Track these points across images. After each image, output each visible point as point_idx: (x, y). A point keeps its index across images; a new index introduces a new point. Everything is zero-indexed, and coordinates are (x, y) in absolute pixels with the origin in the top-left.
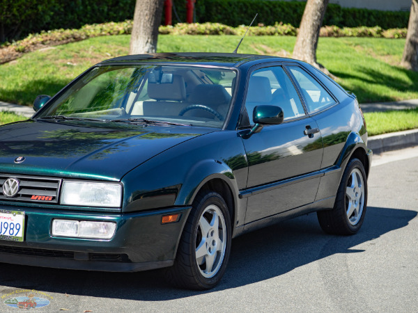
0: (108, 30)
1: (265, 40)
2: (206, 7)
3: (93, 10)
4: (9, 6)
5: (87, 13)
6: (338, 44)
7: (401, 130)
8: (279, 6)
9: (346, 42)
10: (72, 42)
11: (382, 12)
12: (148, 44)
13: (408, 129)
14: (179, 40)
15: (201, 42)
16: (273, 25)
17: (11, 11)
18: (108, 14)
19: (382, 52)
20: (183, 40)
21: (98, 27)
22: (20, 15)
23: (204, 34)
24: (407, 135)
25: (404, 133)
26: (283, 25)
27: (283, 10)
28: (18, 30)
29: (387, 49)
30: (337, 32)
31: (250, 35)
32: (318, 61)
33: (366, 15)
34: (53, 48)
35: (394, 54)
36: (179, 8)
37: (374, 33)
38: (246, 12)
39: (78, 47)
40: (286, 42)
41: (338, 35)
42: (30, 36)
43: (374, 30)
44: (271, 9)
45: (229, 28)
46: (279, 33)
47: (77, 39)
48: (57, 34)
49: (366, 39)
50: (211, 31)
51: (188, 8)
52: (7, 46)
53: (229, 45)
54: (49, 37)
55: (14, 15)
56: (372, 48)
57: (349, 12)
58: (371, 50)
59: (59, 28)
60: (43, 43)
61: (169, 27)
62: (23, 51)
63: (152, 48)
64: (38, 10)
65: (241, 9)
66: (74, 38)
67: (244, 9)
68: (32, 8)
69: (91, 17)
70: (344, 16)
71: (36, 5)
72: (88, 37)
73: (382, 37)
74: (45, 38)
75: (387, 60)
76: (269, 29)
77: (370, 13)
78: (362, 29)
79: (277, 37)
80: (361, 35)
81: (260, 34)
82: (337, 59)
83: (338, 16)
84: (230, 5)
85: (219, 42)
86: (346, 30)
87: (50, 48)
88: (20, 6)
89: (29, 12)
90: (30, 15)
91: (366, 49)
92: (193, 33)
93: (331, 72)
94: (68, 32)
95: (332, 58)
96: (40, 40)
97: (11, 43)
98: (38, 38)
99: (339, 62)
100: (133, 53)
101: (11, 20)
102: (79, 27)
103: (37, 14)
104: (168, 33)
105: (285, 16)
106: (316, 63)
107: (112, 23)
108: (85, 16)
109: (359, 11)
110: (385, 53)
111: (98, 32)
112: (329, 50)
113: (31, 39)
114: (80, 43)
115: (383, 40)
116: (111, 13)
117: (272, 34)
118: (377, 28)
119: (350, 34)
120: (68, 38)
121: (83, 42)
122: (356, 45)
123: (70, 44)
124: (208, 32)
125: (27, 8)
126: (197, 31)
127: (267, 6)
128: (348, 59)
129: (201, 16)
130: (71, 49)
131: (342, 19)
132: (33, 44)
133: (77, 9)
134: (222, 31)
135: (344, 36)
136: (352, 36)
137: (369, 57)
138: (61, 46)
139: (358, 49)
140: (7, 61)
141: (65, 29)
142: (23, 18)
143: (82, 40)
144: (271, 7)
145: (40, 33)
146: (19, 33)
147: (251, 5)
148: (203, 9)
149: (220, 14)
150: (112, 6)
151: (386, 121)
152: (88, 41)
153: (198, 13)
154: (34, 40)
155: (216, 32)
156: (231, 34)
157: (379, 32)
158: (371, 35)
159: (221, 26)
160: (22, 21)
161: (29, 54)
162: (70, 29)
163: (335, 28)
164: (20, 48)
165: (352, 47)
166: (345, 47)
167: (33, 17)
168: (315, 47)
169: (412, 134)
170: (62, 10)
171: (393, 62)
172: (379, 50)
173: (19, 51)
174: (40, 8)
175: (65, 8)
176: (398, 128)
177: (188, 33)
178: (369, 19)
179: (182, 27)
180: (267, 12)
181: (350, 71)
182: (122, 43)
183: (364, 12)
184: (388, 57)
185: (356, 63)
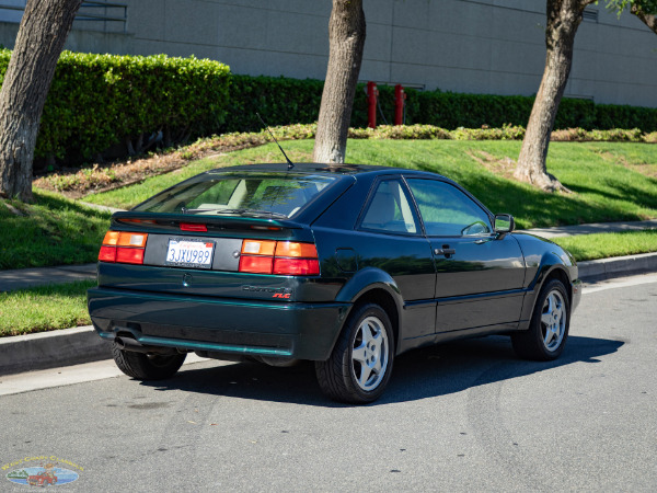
0: (293, 133)
1: (485, 146)
2: (421, 105)
3: (280, 109)
4: (175, 105)
5: (272, 112)
6: (581, 150)
7: (631, 254)
8: (514, 102)
9: (591, 148)
10: (248, 148)
11: (648, 110)
12: (335, 151)
13: (641, 253)
14: (377, 146)
15: (405, 147)
16: (500, 126)
17: (177, 111)
18: (298, 113)
19: (637, 160)
20: (382, 145)
21: (282, 129)
22: (189, 116)
23: (411, 138)
24: (637, 260)
25: (634, 257)
26: (512, 126)
27: (520, 108)
28: (186, 134)
29: (643, 156)
30: (582, 135)
31: (469, 139)
32: (549, 171)
33: (628, 113)
34: (225, 155)
35: (653, 163)
36: (387, 106)
37: (631, 137)
38: (471, 110)
39: (253, 154)
40: (513, 148)
41: (584, 139)
42: (199, 140)
43: (630, 133)
44: (504, 107)
45: (444, 131)
46: (507, 137)
47: (254, 144)
48: (231, 138)
49: (619, 144)
50: (420, 134)
51: (397, 107)
52: (172, 152)
53: (439, 151)
54: (222, 141)
55: (181, 115)
56: (625, 154)
57: (605, 110)
58: (623, 157)
59: (233, 132)
60: (214, 149)
61: (369, 130)
62: (191, 158)
63: (340, 156)
64: (210, 110)
65: (466, 106)
66: (252, 143)
67: (469, 107)
68: (202, 107)
69: (278, 117)
70: (598, 115)
71: (208, 103)
72: (268, 141)
73: (642, 141)
74: (216, 143)
75: (642, 170)
76: (495, 131)
77: (633, 111)
78: (615, 132)
79: (503, 142)
80: (613, 139)
81: (483, 138)
82: (576, 168)
83: (592, 114)
84: (452, 102)
85: (427, 148)
86: (596, 133)
87: (222, 154)
88: (188, 105)
89: (199, 112)
90: (200, 116)
91: (616, 156)
92: (397, 136)
93: (564, 185)
94: (245, 135)
95: (569, 167)
96: (211, 145)
97: (177, 148)
98: (208, 143)
99: (577, 172)
100: (316, 161)
101: (177, 121)
102: (258, 131)
103: (209, 114)
104: (367, 137)
105: (521, 115)
106: (546, 173)
107: (299, 125)
108: (270, 116)
109: (619, 108)
110: (641, 161)
111: (281, 136)
112: (568, 157)
113: (200, 144)
114: (257, 149)
115: (642, 145)
116: (302, 112)
117: (498, 138)
118: (636, 130)
119: (600, 138)
120: (244, 143)
121: (261, 147)
122: (605, 151)
123: (245, 151)
124: (416, 135)
125: (196, 106)
126: (402, 134)
127: (499, 103)
128: (590, 169)
129: (414, 115)
130: (245, 156)
131: (595, 118)
132: (202, 150)
133: (260, 108)
134: (435, 134)
135: (592, 140)
136: (602, 140)
137: (619, 166)
138: (234, 153)
139: (606, 158)
140: (171, 170)
141: (241, 132)
142: (192, 118)
143: (261, 144)
144: (504, 103)
145: (210, 137)
146: (188, 137)
147: (478, 102)
148: (417, 107)
149: (439, 112)
150: (303, 103)
151: (614, 242)
152: (266, 147)
153: (410, 112)
154: (204, 145)
155: (426, 136)
156: (446, 137)
157: (637, 136)
158: (627, 139)
159: (434, 128)
160: (191, 122)
161: (197, 162)
162: (248, 132)
163: (580, 130)
164: (186, 154)
165: (599, 155)
166: (589, 154)
167: (204, 118)
168: (544, 153)
169: (644, 258)
170: (242, 108)
171: (649, 173)
172: (634, 158)
173: (185, 158)
174: (212, 107)
175: (245, 106)
176: (627, 251)
177: (392, 137)
178: (631, 119)
179: (386, 129)
180: (498, 111)
181: (589, 184)
182: (307, 149)
183: (625, 110)
184: (645, 166)
185: (599, 174)
